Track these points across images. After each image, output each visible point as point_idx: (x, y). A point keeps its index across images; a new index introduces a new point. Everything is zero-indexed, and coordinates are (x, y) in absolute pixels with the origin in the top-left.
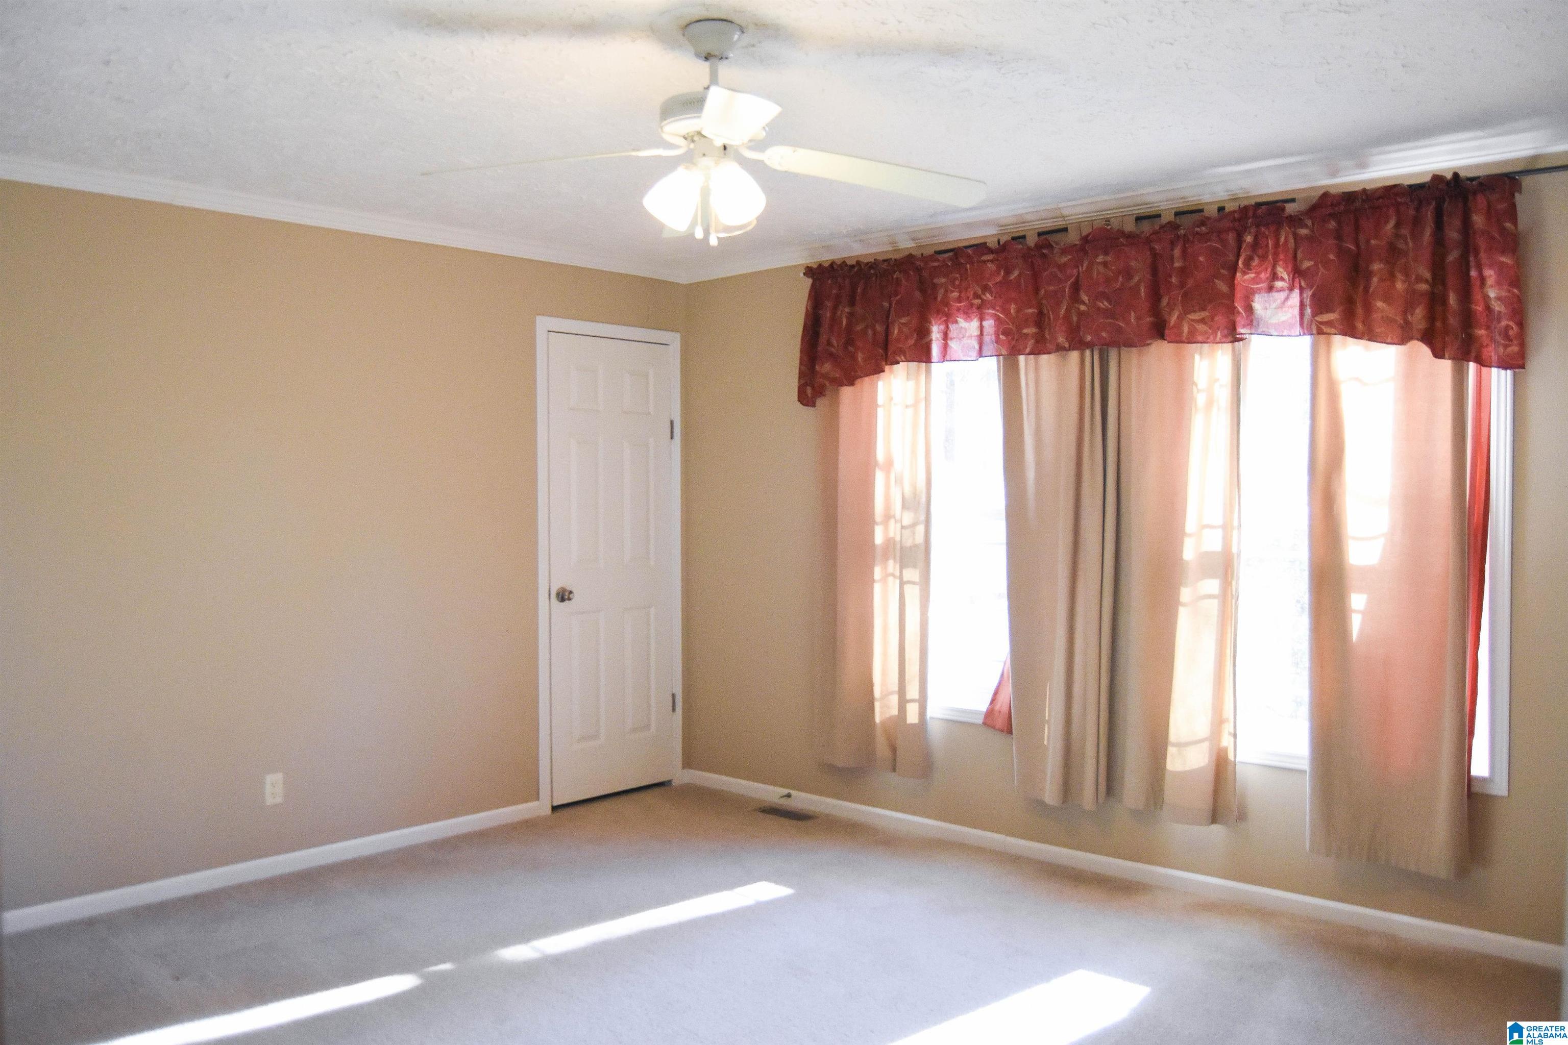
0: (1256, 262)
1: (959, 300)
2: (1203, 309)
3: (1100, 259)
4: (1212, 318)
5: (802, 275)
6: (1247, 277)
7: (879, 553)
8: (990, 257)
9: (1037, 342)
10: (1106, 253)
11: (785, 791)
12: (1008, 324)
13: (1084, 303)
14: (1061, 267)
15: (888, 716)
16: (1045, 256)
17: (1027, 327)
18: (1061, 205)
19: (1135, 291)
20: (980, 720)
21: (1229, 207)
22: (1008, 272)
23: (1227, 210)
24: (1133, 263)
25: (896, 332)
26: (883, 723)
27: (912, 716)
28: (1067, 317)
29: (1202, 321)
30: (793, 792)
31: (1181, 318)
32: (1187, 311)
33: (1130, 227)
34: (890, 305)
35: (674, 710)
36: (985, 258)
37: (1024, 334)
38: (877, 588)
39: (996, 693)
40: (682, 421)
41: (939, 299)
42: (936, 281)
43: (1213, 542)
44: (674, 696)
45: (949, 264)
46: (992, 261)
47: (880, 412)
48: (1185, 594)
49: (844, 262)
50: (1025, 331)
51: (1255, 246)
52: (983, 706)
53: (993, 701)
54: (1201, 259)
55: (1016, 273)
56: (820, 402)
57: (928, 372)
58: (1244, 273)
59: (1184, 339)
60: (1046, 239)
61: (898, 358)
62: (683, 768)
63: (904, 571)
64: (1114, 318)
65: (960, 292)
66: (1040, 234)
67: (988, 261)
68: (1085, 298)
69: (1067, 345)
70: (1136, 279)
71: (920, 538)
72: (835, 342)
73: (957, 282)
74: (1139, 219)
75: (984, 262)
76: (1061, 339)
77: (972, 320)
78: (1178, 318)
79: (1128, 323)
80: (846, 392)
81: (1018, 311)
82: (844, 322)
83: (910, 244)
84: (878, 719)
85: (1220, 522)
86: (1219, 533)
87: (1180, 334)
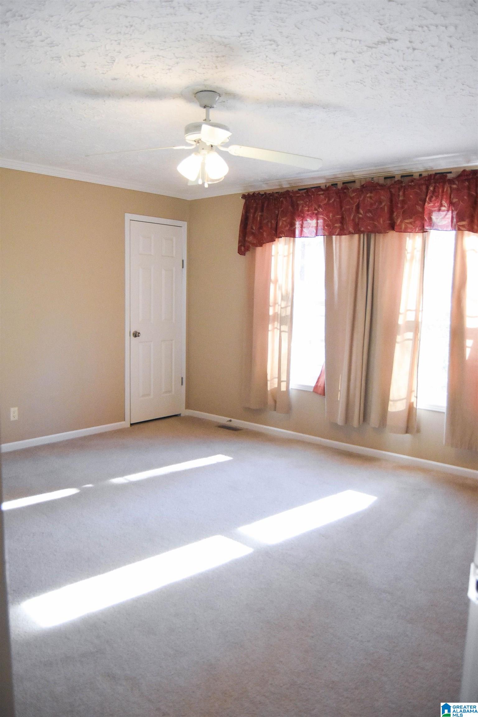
0: (434, 198)
1: (308, 211)
2: (411, 218)
3: (368, 195)
4: (415, 222)
5: (240, 198)
6: (429, 205)
7: (271, 318)
8: (322, 193)
9: (341, 230)
10: (371, 193)
11: (229, 419)
12: (329, 222)
13: (361, 214)
14: (352, 198)
15: (273, 388)
16: (345, 193)
17: (337, 223)
18: (353, 171)
19: (383, 209)
20: (312, 390)
21: (425, 174)
22: (329, 200)
23: (423, 176)
24: (382, 197)
25: (281, 224)
26: (271, 390)
27: (283, 388)
28: (353, 220)
29: (411, 223)
30: (232, 419)
31: (401, 222)
32: (404, 219)
33: (382, 181)
34: (279, 212)
35: (182, 384)
36: (320, 193)
37: (335, 226)
38: (270, 334)
39: (319, 379)
40: (187, 261)
41: (300, 210)
42: (298, 202)
43: (411, 317)
44: (182, 378)
45: (304, 195)
46: (322, 194)
47: (273, 258)
48: (399, 338)
49: (259, 193)
50: (336, 225)
51: (434, 192)
52: (313, 384)
53: (317, 382)
54: (411, 196)
55: (333, 200)
56: (248, 254)
57: (294, 241)
58: (429, 203)
59: (403, 231)
60: (346, 186)
61: (281, 235)
62: (186, 409)
63: (281, 326)
64: (373, 221)
65: (309, 207)
66: (344, 183)
67: (321, 194)
68: (362, 212)
69: (353, 231)
70: (383, 204)
71: (288, 313)
72: (254, 228)
73: (307, 203)
74: (386, 178)
75: (320, 195)
76: (351, 229)
77: (313, 220)
78: (400, 221)
79: (379, 223)
80: (259, 249)
81: (333, 216)
82: (259, 218)
83: (288, 186)
84: (269, 389)
85: (414, 308)
86: (414, 313)
87: (401, 229)
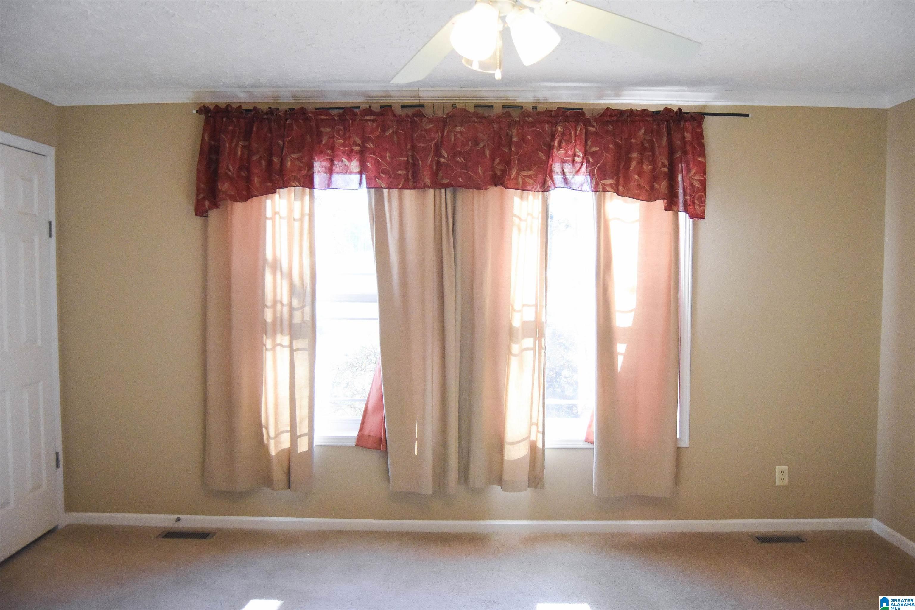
0: (563, 144)
1: (344, 145)
2: (530, 169)
3: (458, 129)
4: (536, 176)
5: (194, 112)
6: (559, 152)
7: (269, 328)
8: (372, 117)
9: (405, 180)
10: (462, 126)
11: (176, 516)
12: (387, 167)
13: (444, 158)
14: (428, 131)
15: (280, 449)
16: (415, 122)
17: (402, 170)
18: (420, 89)
19: (481, 153)
20: (353, 443)
21: (541, 108)
22: (384, 130)
23: (538, 110)
24: (480, 135)
25: (289, 164)
26: (277, 455)
27: (303, 446)
28: (431, 165)
29: (529, 177)
30: (180, 516)
31: (517, 174)
32: (520, 170)
33: (472, 109)
34: (284, 143)
35: (58, 466)
36: (367, 118)
37: (399, 174)
38: (268, 356)
39: (363, 423)
40: (56, 223)
41: (324, 142)
42: (322, 129)
43: (529, 316)
44: (57, 454)
45: (336, 119)
46: (373, 121)
47: (269, 223)
48: (515, 348)
49: (240, 107)
50: (399, 172)
51: (563, 134)
52: (355, 434)
53: (361, 429)
54: (529, 137)
55: (390, 131)
56: (214, 215)
57: (311, 196)
58: (558, 150)
59: (520, 187)
60: (420, 111)
62: (65, 513)
63: (294, 342)
64: (467, 170)
65: (345, 139)
67: (369, 120)
68: (445, 154)
69: (429, 184)
70: (482, 145)
71: (307, 317)
72: (231, 168)
73: (341, 133)
74: (477, 106)
75: (367, 121)
76: (427, 180)
77: (352, 161)
79: (476, 173)
80: (239, 207)
81: (392, 158)
82: (239, 152)
83: (291, 100)
84: (273, 452)
85: (533, 303)
86: (533, 309)
87: (518, 184)
